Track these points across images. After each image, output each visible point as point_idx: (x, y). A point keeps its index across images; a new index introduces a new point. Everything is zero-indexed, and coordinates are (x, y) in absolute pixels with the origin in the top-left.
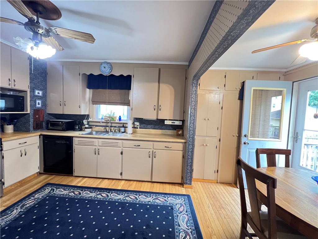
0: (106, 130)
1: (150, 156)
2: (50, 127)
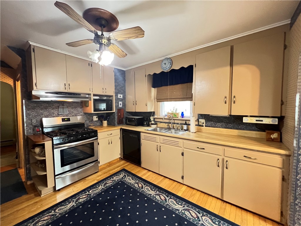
0: (169, 127)
1: (219, 165)
2: (128, 123)
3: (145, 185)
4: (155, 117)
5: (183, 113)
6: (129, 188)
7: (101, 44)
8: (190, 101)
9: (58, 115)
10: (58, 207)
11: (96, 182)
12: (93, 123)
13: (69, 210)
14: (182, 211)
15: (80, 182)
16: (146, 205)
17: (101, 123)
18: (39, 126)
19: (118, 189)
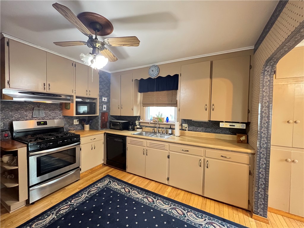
0: (154, 131)
1: (201, 165)
2: (112, 127)
3: (132, 189)
4: (141, 121)
5: (167, 118)
6: (116, 193)
7: (94, 48)
8: (174, 107)
9: (32, 118)
10: (34, 222)
11: (78, 190)
12: (73, 127)
13: (49, 224)
14: (169, 210)
15: (59, 192)
16: (135, 208)
17: (82, 127)
18: (7, 130)
19: (104, 196)
